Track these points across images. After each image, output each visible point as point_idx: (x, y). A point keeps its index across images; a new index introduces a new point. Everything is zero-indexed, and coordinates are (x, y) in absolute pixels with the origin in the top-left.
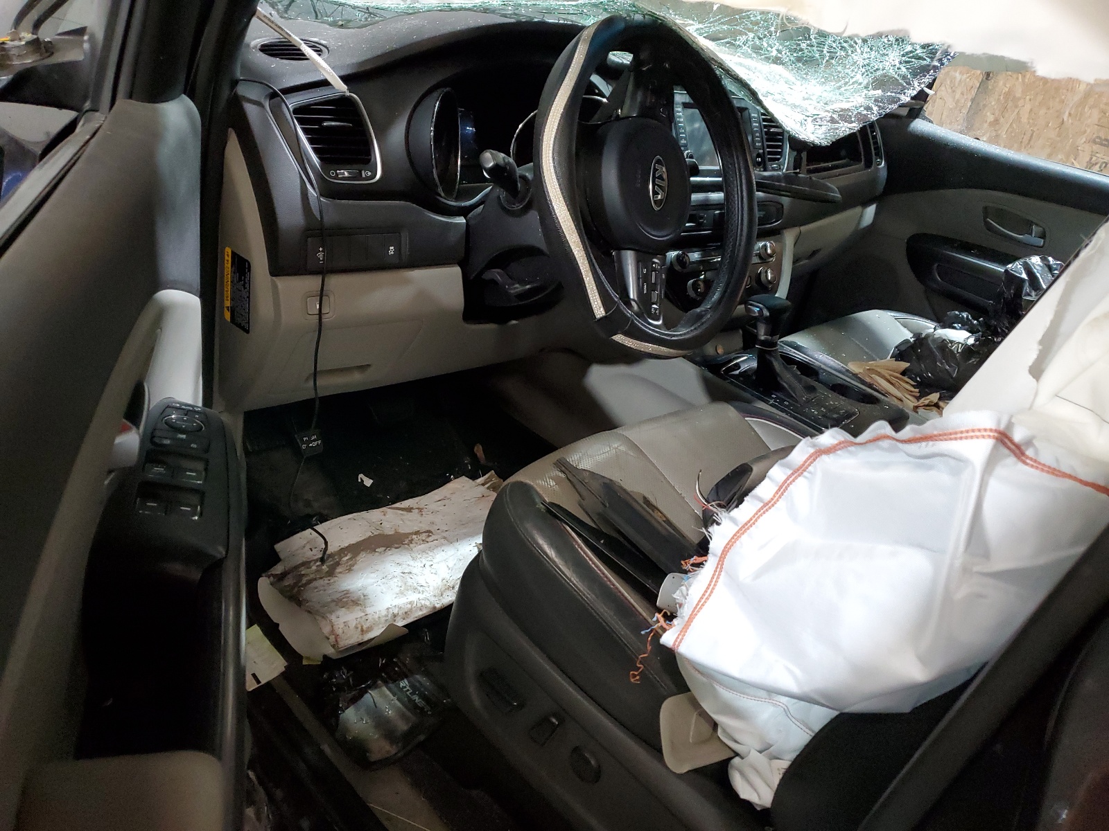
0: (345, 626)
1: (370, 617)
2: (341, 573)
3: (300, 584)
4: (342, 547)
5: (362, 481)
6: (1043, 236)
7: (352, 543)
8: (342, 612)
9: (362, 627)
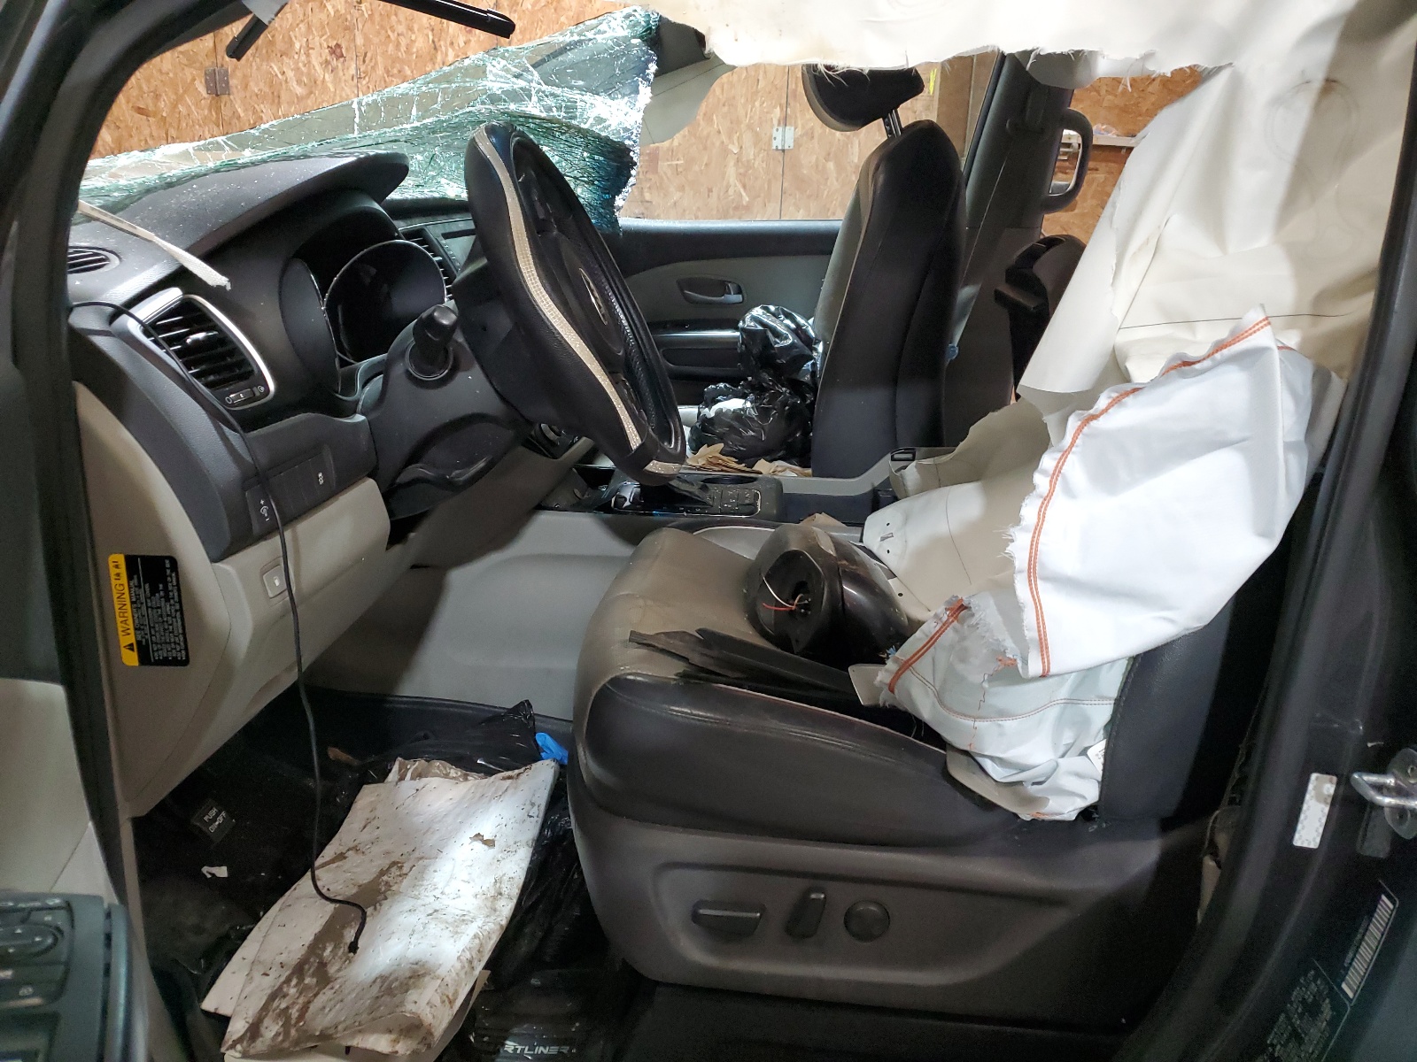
0: (431, 1007)
1: (448, 979)
2: (339, 970)
3: (293, 1022)
4: (307, 944)
5: (213, 875)
6: (739, 291)
7: (317, 931)
8: (412, 995)
9: (448, 997)
